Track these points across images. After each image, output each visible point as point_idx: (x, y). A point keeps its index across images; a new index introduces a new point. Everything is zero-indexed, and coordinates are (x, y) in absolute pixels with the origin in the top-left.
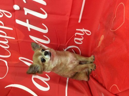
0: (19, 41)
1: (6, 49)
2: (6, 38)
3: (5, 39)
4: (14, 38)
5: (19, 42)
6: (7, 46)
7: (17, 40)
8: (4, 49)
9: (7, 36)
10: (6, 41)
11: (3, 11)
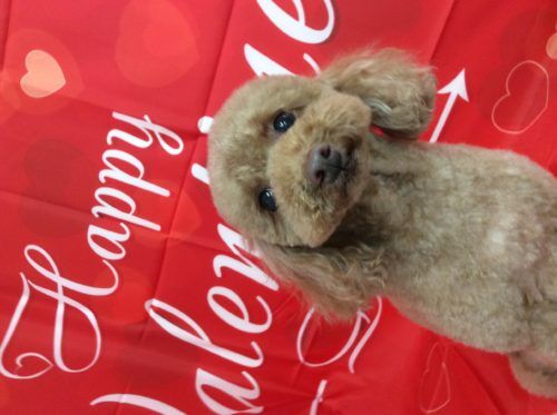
0: (172, 239)
1: (110, 261)
2: (127, 223)
3: (122, 225)
4: (157, 227)
5: (169, 244)
6: (119, 251)
7: (165, 236)
8: (101, 258)
9: (137, 214)
10: (123, 232)
11: (158, 129)
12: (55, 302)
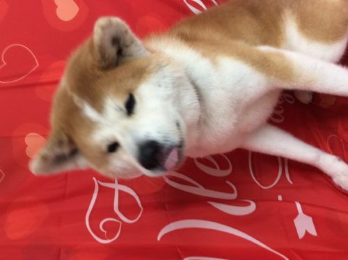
12: (113, 190)
